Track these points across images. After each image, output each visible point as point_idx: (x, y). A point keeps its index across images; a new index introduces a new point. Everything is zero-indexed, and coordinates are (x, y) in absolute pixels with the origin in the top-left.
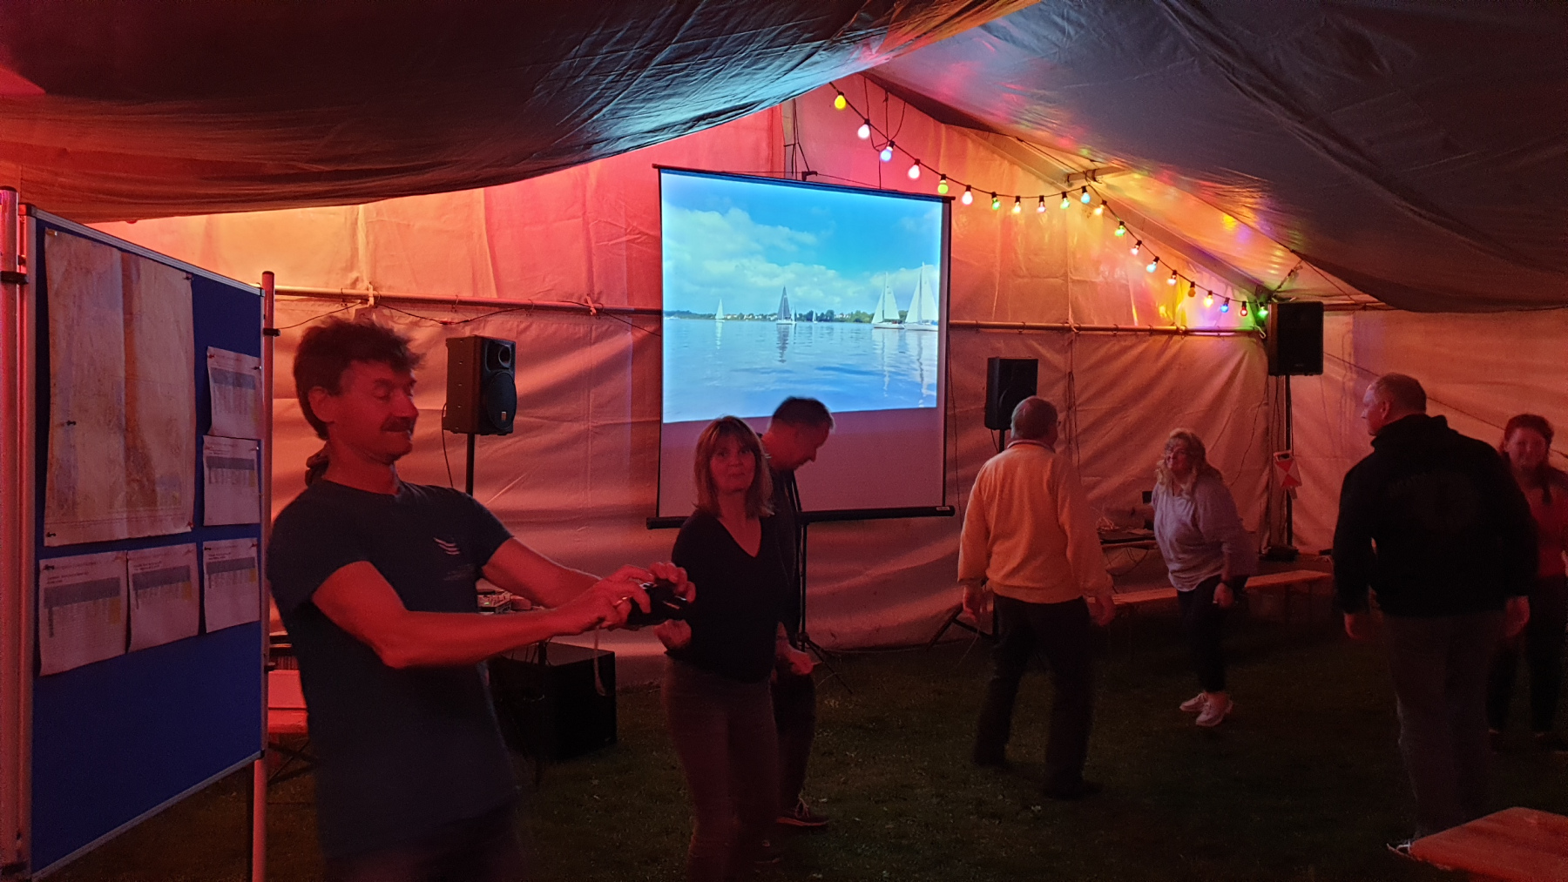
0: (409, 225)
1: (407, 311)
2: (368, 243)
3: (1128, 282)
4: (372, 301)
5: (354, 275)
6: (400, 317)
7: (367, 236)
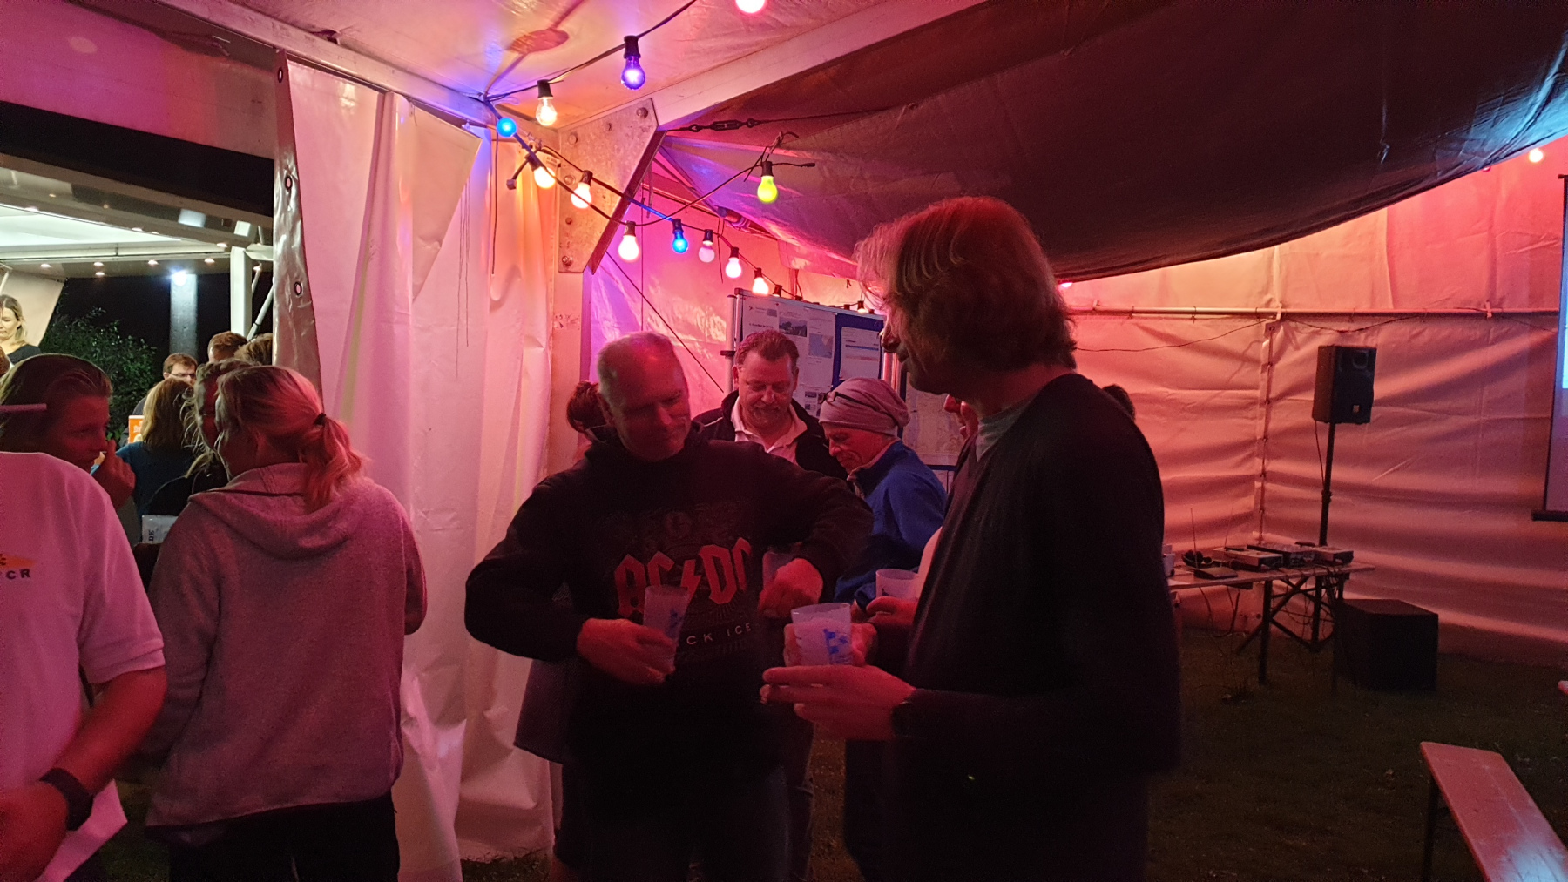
0: (1317, 254)
1: (1311, 323)
2: (1281, 272)
4: (1279, 317)
5: (1268, 297)
6: (1303, 329)
7: (1280, 267)
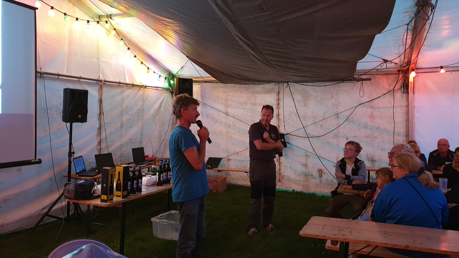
3: (124, 64)
